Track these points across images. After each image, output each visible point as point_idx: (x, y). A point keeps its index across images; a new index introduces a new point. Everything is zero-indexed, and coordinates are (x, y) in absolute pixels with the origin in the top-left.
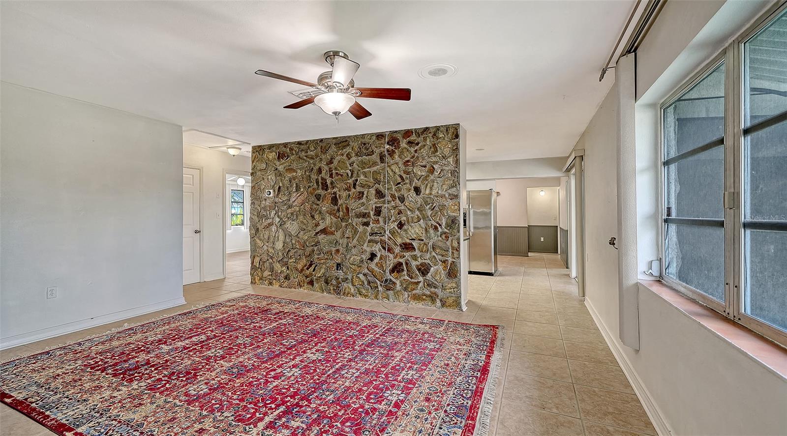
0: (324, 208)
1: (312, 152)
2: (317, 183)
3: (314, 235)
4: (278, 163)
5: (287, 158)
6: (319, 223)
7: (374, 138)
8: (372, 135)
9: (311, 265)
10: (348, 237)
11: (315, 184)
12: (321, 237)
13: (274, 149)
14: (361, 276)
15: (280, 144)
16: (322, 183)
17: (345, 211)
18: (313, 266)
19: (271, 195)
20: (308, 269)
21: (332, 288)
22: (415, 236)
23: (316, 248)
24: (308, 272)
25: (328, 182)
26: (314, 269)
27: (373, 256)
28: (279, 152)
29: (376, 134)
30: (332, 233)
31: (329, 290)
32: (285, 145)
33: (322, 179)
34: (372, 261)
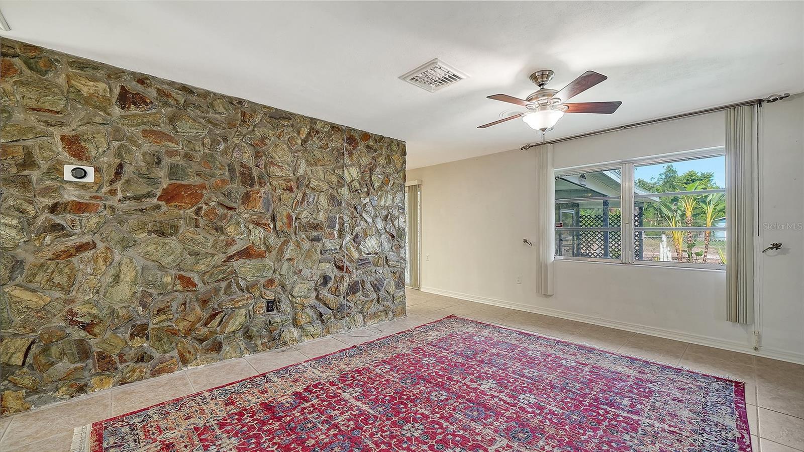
0: (246, 216)
1: (217, 116)
2: (232, 170)
3: (224, 262)
4: (117, 111)
5: (150, 109)
6: (234, 241)
7: (328, 128)
8: (326, 123)
9: (213, 316)
10: (290, 259)
11: (227, 173)
12: (236, 264)
13: (100, 74)
14: (308, 310)
15: (124, 72)
16: (243, 174)
17: (285, 220)
18: (218, 318)
19: (90, 178)
20: (206, 325)
21: (259, 342)
22: (372, 249)
23: (223, 285)
24: (204, 330)
25: (255, 173)
26: (222, 320)
27: (326, 280)
28: (123, 88)
29: (331, 124)
30: (261, 256)
31: (253, 347)
32: (143, 80)
33: (242, 165)
34: (325, 287)
